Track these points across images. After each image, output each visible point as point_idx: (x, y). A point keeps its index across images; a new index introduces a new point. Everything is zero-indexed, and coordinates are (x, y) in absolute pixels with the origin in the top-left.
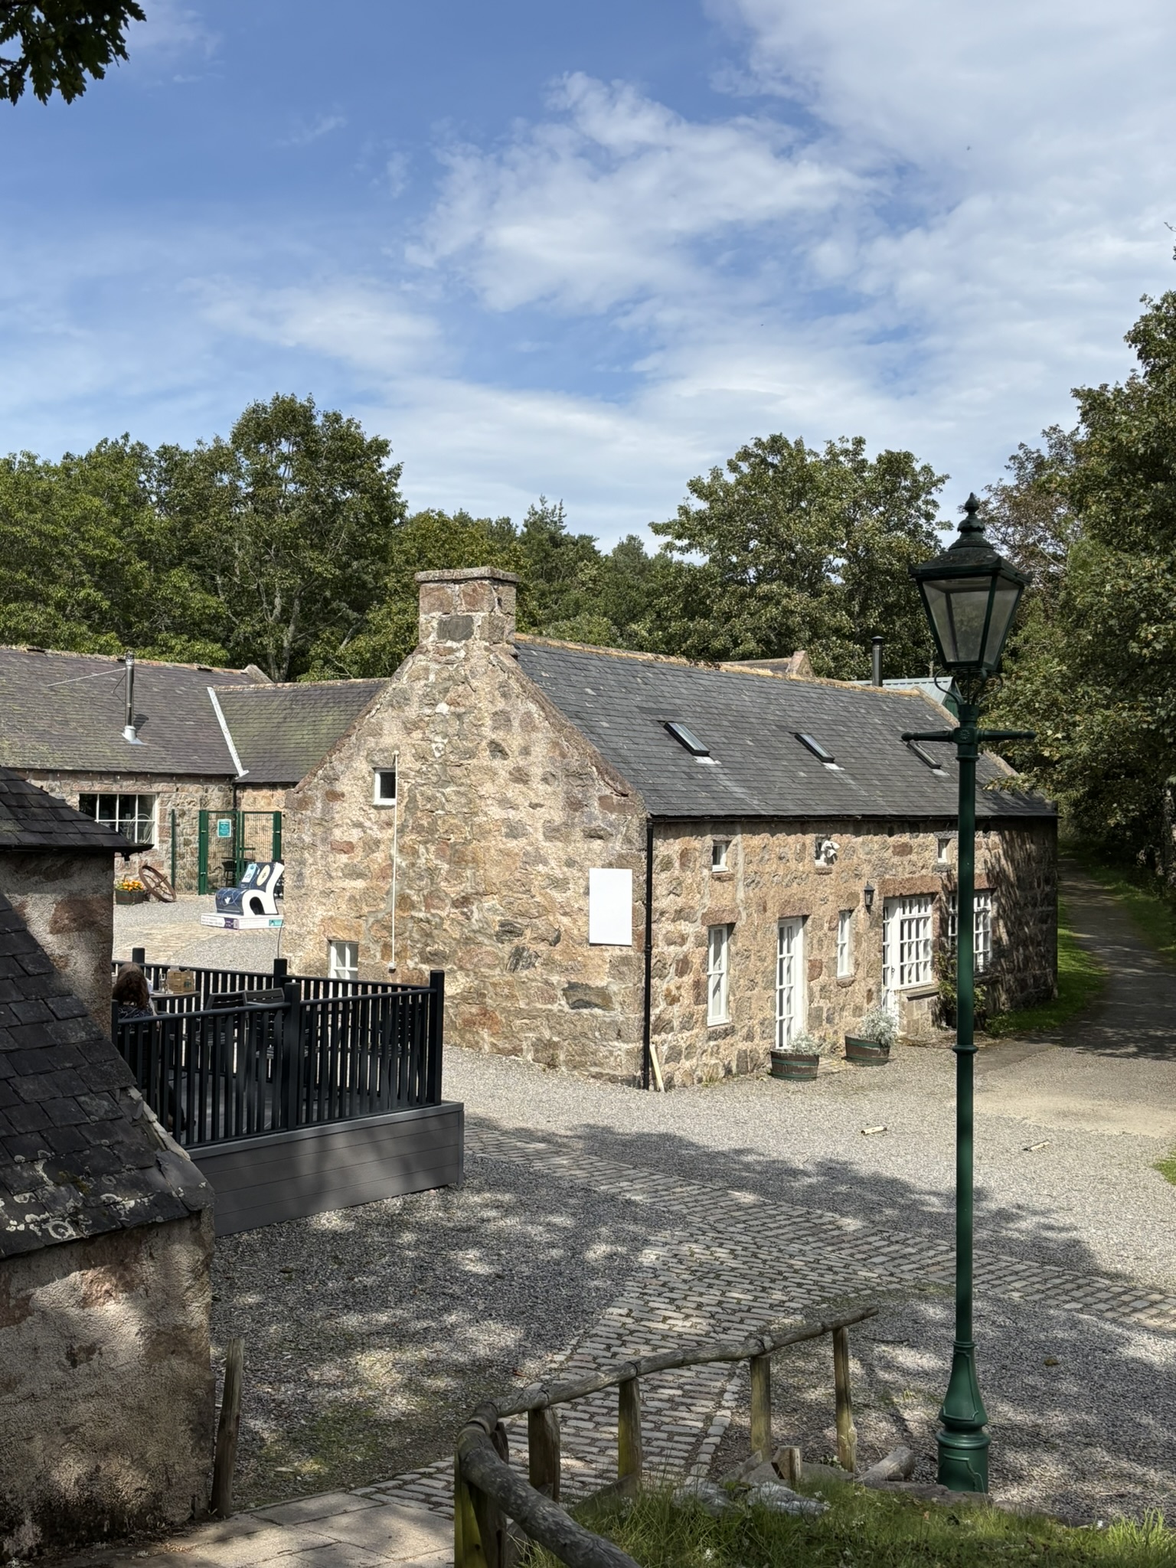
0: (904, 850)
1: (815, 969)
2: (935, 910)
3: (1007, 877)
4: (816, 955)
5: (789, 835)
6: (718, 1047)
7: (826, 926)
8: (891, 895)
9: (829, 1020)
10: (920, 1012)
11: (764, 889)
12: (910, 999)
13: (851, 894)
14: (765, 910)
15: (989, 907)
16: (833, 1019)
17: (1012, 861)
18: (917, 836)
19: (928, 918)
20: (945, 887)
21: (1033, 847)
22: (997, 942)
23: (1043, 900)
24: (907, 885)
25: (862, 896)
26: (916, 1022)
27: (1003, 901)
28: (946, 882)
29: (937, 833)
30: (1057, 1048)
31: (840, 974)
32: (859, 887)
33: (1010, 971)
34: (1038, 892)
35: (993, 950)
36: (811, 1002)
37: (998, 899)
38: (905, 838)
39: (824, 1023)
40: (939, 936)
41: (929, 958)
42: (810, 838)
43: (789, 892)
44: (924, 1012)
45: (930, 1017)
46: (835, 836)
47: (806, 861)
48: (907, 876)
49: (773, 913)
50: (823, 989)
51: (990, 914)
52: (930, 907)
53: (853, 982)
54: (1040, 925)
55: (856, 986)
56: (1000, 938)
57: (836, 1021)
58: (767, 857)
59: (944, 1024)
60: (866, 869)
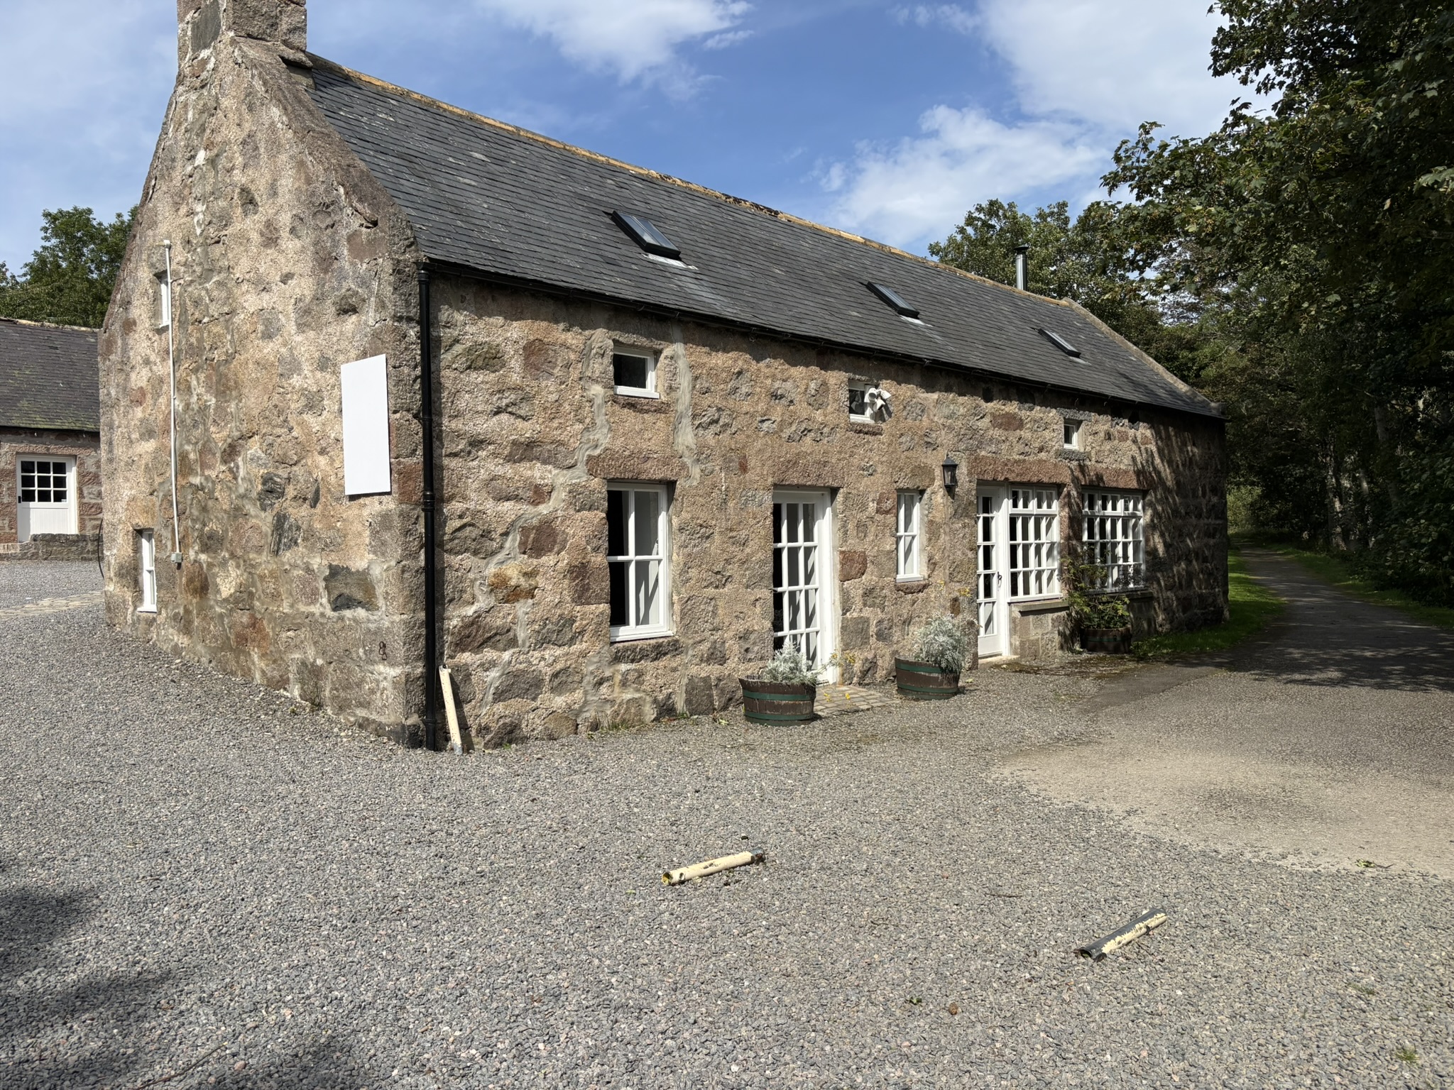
0: (1012, 423)
1: (851, 565)
2: (1062, 507)
3: (1162, 481)
4: (853, 544)
5: (794, 364)
6: (641, 674)
7: (872, 506)
8: (988, 477)
9: (880, 636)
10: (1040, 631)
11: (741, 437)
12: (1024, 613)
13: (919, 467)
14: (744, 468)
15: (1140, 513)
16: (891, 635)
17: (1170, 463)
18: (1031, 409)
19: (1053, 517)
20: (1075, 480)
21: (1195, 450)
22: (1152, 553)
23: (1209, 511)
24: (1017, 469)
25: (938, 472)
26: (1035, 643)
27: (1160, 508)
28: (1077, 473)
29: (1062, 410)
30: (1221, 674)
31: (901, 576)
32: (935, 461)
33: (1170, 588)
34: (1204, 502)
35: (1147, 562)
36: (845, 610)
37: (1151, 505)
38: (1012, 407)
39: (873, 640)
40: (1068, 538)
41: (1056, 565)
42: (837, 379)
43: (795, 448)
44: (1047, 631)
45: (1057, 638)
46: (885, 383)
47: (830, 409)
48: (1017, 457)
49: (761, 474)
50: (868, 593)
51: (1141, 521)
52: (1055, 504)
53: (925, 587)
54: (1206, 540)
55: (932, 593)
56: (1156, 550)
57: (895, 639)
58: (744, 390)
59: (1077, 647)
60: (945, 438)
